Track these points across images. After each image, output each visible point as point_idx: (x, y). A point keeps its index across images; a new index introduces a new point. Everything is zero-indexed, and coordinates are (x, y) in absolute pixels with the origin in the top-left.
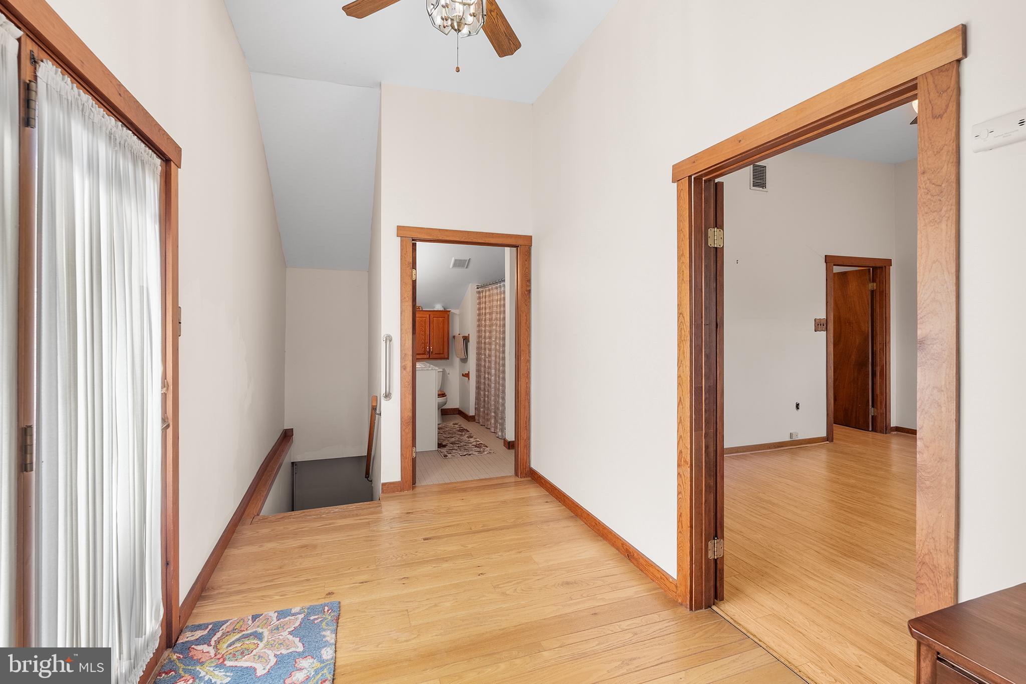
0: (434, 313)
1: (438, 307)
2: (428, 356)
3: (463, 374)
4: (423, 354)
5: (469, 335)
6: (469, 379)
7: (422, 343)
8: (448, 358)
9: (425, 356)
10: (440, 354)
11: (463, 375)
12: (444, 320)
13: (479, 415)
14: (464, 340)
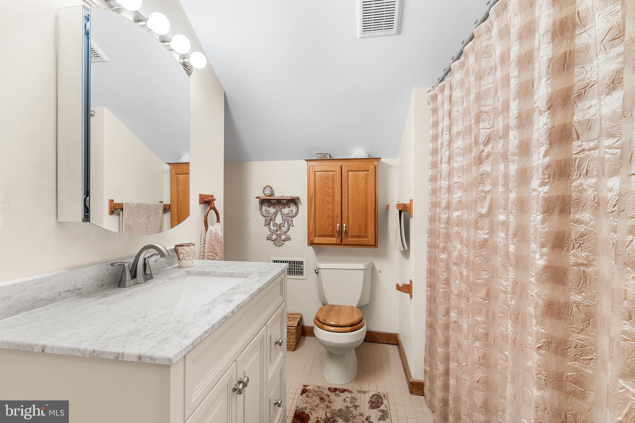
0: (350, 163)
1: (359, 153)
2: (339, 241)
3: (398, 285)
4: (330, 236)
5: (411, 201)
6: (411, 297)
7: (329, 217)
8: (375, 245)
9: (334, 240)
10: (360, 237)
11: (398, 288)
12: (366, 175)
13: (432, 380)
14: (400, 212)
